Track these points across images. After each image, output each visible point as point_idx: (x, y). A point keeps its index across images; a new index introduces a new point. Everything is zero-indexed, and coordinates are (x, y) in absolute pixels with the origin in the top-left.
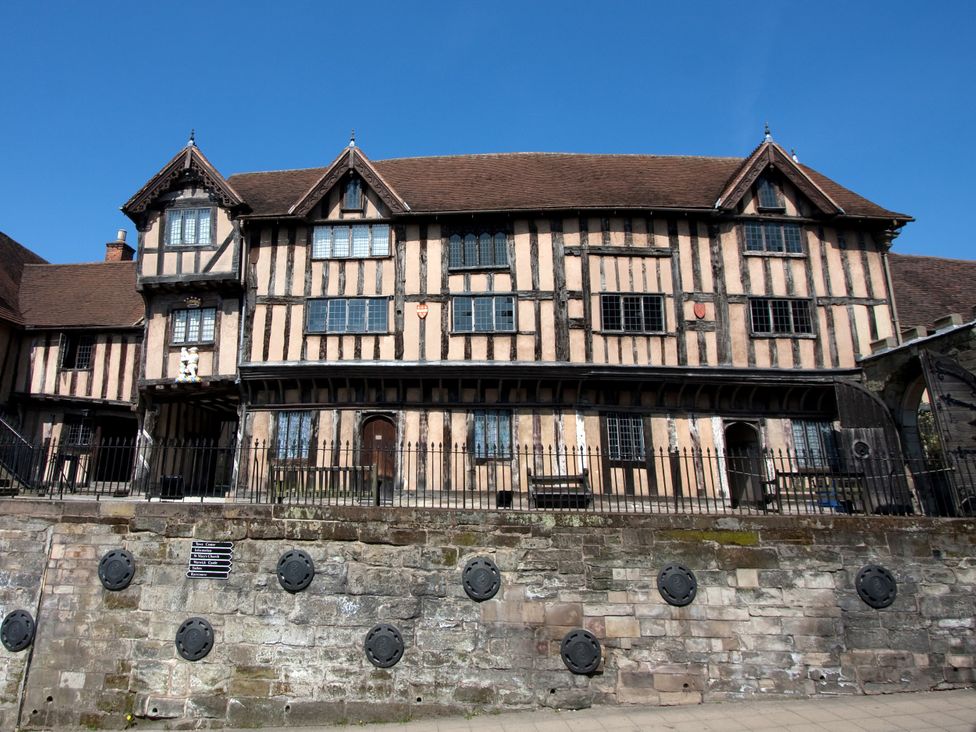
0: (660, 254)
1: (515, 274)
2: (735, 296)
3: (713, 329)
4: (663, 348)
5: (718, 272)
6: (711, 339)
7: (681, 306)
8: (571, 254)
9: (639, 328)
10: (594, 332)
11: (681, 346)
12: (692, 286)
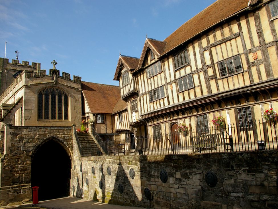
0: (236, 36)
1: (191, 65)
2: (270, 43)
3: (262, 63)
4: (244, 78)
5: (260, 34)
6: (262, 68)
7: (248, 57)
8: (205, 50)
9: (233, 72)
10: (218, 79)
11: (251, 75)
12: (250, 45)
